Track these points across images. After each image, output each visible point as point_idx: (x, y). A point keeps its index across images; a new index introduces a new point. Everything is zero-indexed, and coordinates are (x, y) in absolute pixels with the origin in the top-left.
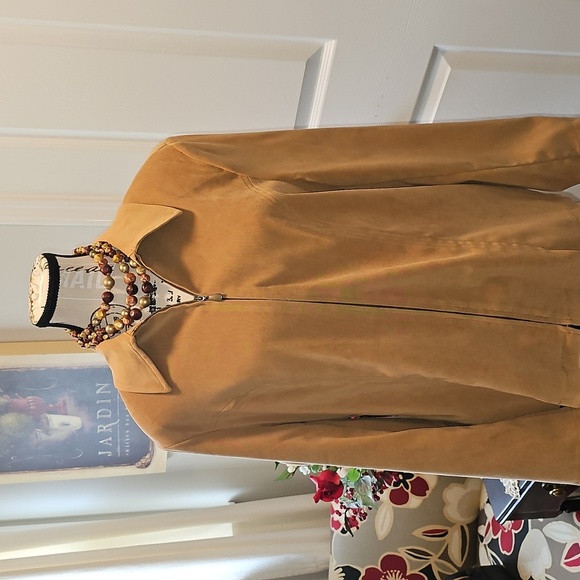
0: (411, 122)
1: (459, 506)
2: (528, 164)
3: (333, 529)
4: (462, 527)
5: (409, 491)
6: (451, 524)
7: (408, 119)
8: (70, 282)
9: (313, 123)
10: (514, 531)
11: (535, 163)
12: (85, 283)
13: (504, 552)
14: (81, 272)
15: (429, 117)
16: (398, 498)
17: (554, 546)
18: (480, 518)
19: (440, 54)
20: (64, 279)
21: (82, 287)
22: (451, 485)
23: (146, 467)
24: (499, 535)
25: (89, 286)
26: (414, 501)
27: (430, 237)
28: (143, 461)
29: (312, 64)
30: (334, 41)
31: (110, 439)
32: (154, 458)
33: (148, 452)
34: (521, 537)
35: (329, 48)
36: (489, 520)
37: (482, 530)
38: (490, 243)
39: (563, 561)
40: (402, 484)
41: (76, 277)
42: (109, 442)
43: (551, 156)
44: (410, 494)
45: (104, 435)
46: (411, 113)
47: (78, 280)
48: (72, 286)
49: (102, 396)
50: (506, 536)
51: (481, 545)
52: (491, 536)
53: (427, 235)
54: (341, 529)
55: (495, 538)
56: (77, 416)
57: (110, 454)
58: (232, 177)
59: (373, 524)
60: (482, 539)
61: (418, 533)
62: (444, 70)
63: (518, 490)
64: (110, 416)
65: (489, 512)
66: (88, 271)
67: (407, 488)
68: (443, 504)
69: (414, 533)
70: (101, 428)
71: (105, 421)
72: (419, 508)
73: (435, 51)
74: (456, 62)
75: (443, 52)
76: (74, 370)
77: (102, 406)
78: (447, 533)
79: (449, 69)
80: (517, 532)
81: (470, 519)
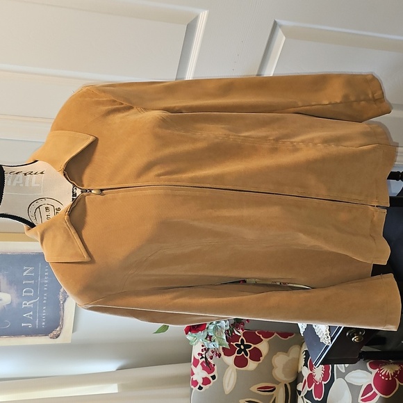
0: (257, 75)
1: (284, 369)
2: (336, 103)
3: (192, 387)
4: (286, 385)
5: (248, 357)
6: (278, 383)
7: (256, 73)
8: (12, 182)
9: (189, 76)
10: (323, 383)
11: (341, 103)
12: (24, 183)
13: (316, 399)
14: (21, 175)
15: (270, 72)
16: (240, 363)
17: (353, 388)
18: (298, 377)
19: (278, 27)
20: (8, 180)
21: (22, 185)
22: (278, 353)
23: (57, 337)
24: (313, 387)
25: (27, 185)
26: (252, 365)
27: (274, 140)
28: (55, 332)
29: (191, 28)
30: (206, 12)
31: (31, 313)
32: (63, 331)
33: (59, 325)
34: (328, 386)
35: (203, 16)
36: (306, 377)
37: (300, 387)
38: (316, 144)
39: (360, 398)
40: (243, 353)
41: (17, 179)
42: (30, 315)
43: (352, 98)
44: (249, 359)
45: (27, 310)
46: (258, 67)
47: (18, 180)
48: (14, 184)
49: (28, 278)
50: (318, 387)
51: (299, 397)
52: (307, 389)
53: (271, 138)
54: (198, 386)
55: (310, 390)
56: (8, 293)
57: (30, 325)
58: (130, 108)
59: (221, 383)
60: (300, 392)
61: (254, 389)
62: (280, 39)
63: (330, 338)
64: (32, 294)
65: (306, 372)
66: (25, 174)
67: (247, 356)
68: (272, 367)
69: (251, 389)
70: (25, 304)
71: (29, 298)
72: (255, 370)
73: (275, 24)
74: (289, 34)
75: (280, 26)
76: (8, 255)
77: (26, 286)
78: (274, 389)
79: (284, 38)
80: (326, 383)
81: (291, 379)
